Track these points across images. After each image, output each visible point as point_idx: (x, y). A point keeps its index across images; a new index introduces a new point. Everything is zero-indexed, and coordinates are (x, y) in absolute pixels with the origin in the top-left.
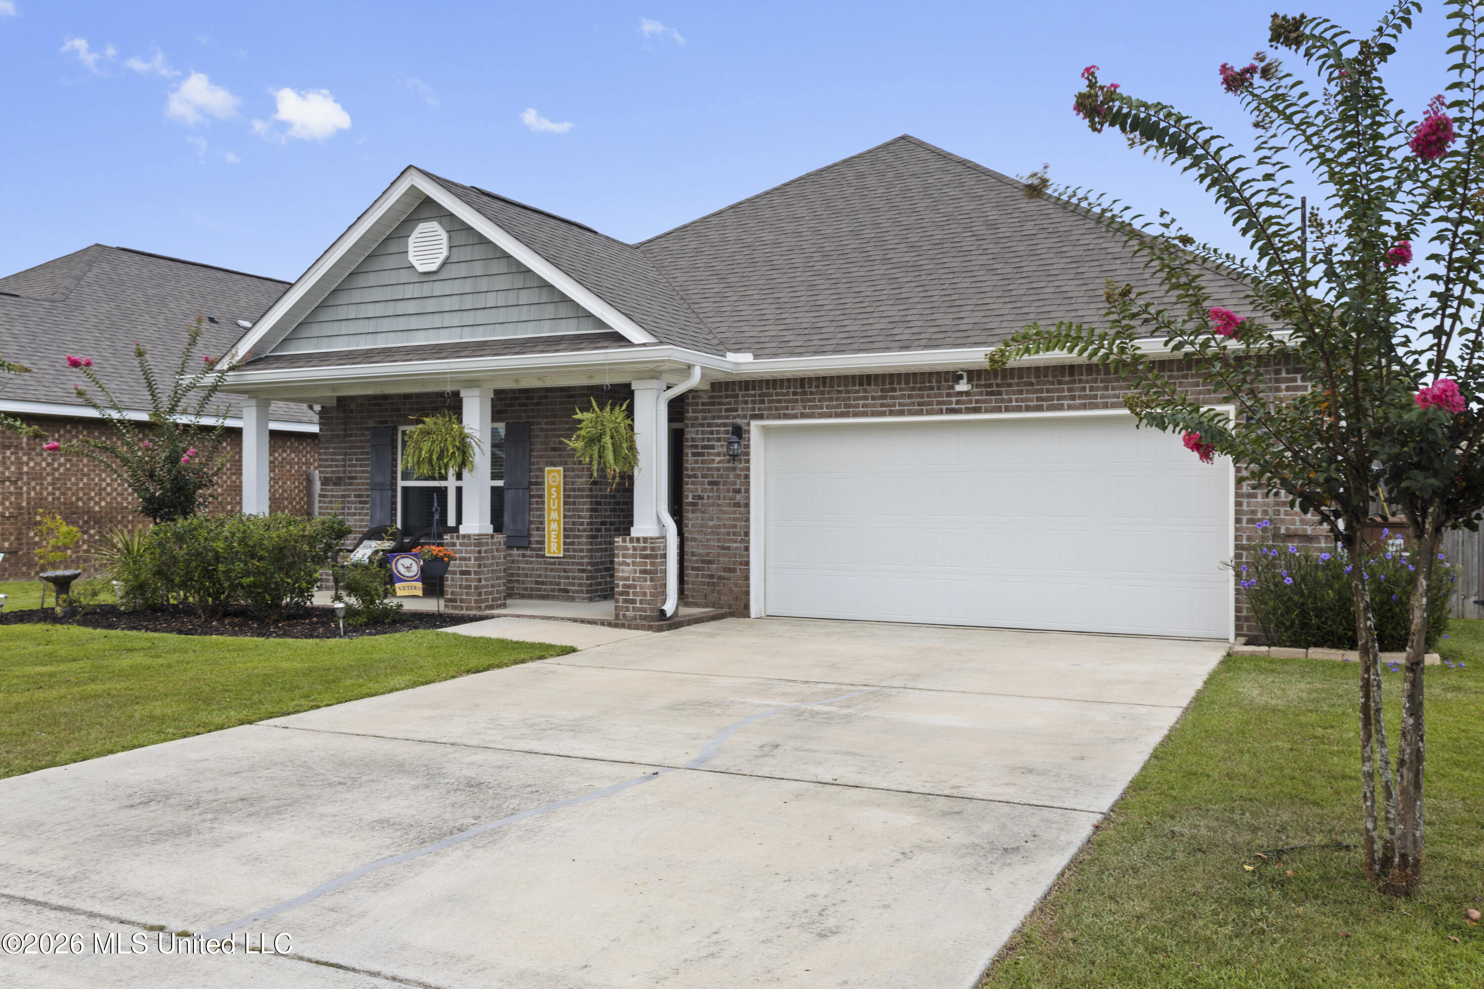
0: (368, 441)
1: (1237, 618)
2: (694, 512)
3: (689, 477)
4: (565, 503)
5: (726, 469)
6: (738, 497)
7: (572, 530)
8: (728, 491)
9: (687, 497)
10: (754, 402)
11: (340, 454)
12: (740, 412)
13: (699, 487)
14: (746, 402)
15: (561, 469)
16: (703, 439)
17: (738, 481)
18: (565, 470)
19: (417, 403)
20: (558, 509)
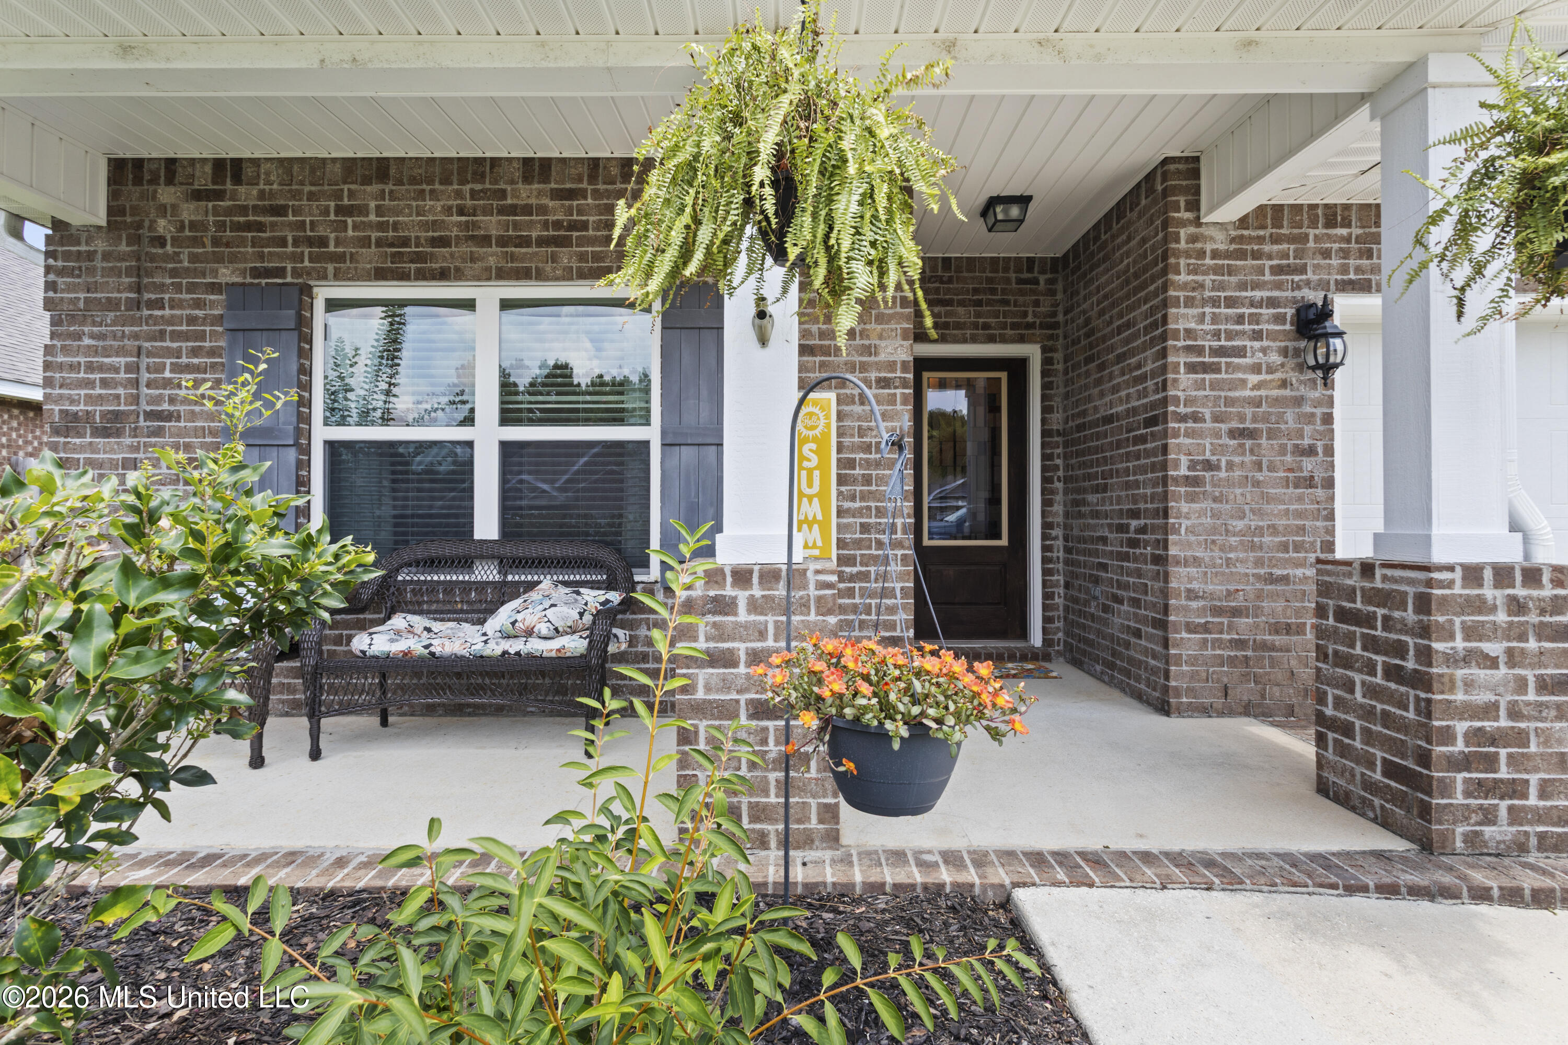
0: (219, 319)
2: (1191, 498)
3: (1183, 418)
4: (841, 480)
5: (1277, 401)
6: (1308, 464)
7: (858, 544)
8: (1283, 451)
9: (1177, 466)
10: (1345, 254)
11: (120, 352)
12: (1310, 275)
13: (1207, 443)
14: (1326, 254)
15: (829, 397)
16: (1217, 335)
17: (1308, 429)
18: (839, 402)
19: (382, 226)
20: (823, 496)
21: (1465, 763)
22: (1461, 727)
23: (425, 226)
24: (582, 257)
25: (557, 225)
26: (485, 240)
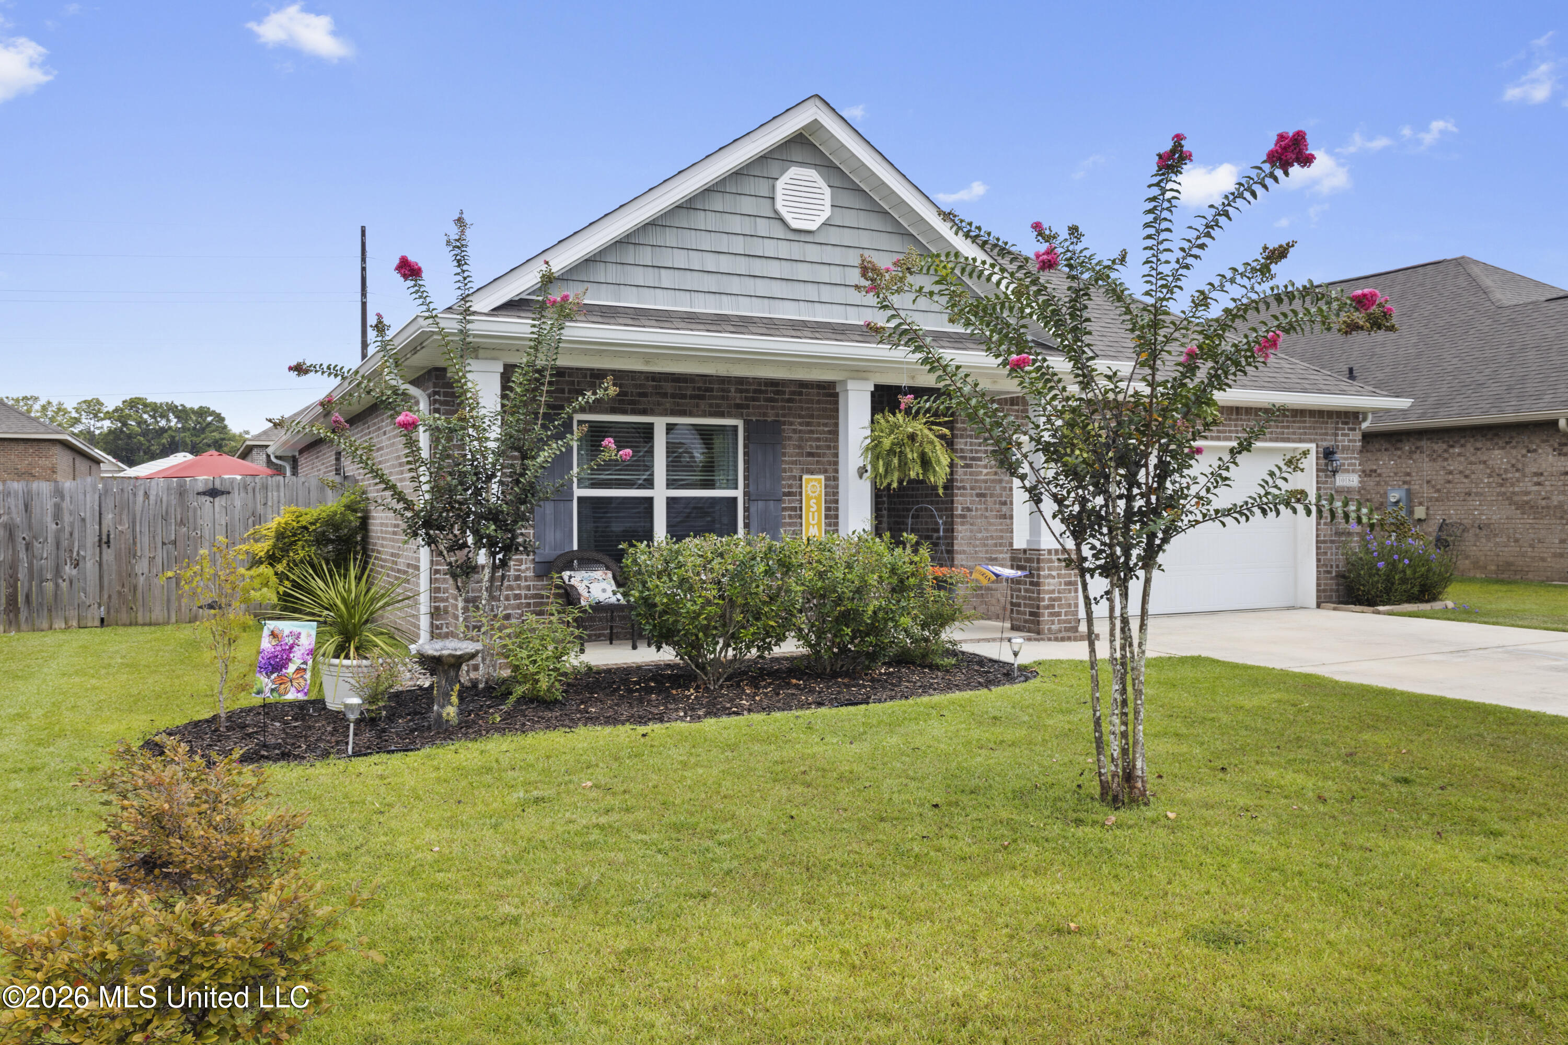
1: (1318, 591)
2: (963, 524)
3: (959, 488)
4: (827, 517)
5: (993, 481)
6: (1004, 508)
8: (995, 503)
9: (957, 509)
13: (968, 499)
15: (822, 477)
16: (971, 451)
18: (827, 479)
20: (819, 524)
21: (1047, 607)
22: (1047, 596)
23: (636, 386)
24: (711, 405)
25: (699, 389)
26: (665, 395)
